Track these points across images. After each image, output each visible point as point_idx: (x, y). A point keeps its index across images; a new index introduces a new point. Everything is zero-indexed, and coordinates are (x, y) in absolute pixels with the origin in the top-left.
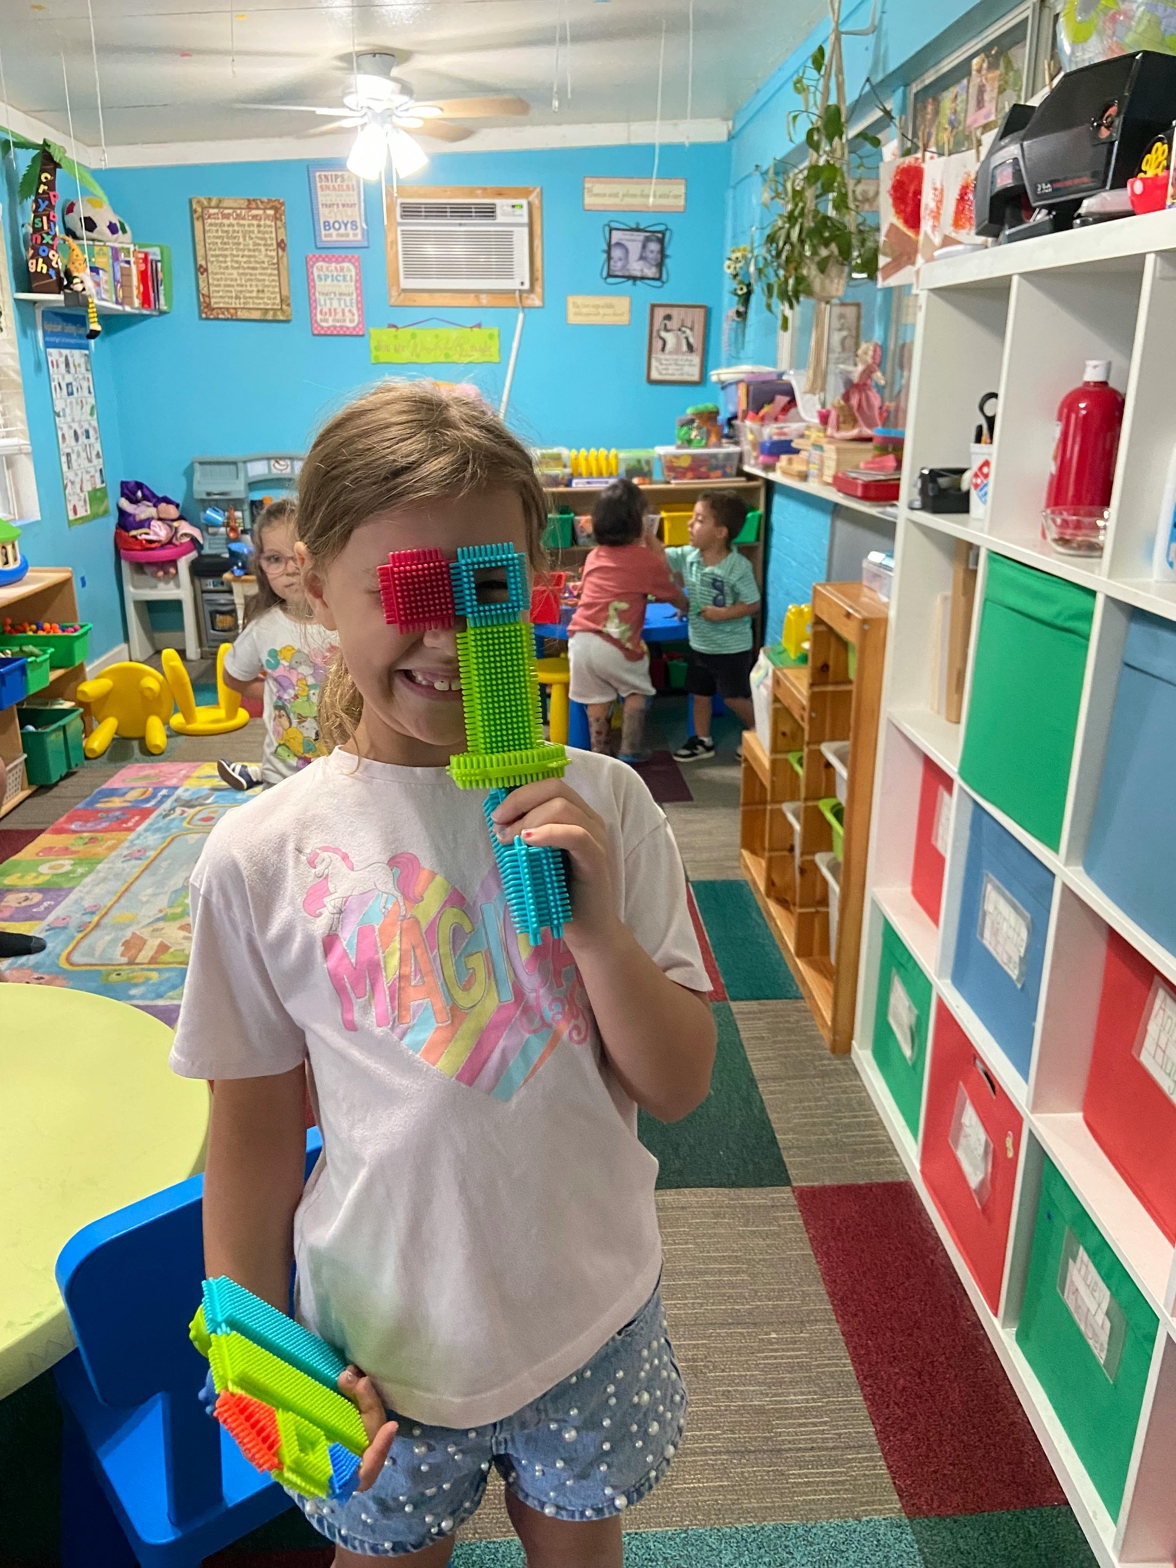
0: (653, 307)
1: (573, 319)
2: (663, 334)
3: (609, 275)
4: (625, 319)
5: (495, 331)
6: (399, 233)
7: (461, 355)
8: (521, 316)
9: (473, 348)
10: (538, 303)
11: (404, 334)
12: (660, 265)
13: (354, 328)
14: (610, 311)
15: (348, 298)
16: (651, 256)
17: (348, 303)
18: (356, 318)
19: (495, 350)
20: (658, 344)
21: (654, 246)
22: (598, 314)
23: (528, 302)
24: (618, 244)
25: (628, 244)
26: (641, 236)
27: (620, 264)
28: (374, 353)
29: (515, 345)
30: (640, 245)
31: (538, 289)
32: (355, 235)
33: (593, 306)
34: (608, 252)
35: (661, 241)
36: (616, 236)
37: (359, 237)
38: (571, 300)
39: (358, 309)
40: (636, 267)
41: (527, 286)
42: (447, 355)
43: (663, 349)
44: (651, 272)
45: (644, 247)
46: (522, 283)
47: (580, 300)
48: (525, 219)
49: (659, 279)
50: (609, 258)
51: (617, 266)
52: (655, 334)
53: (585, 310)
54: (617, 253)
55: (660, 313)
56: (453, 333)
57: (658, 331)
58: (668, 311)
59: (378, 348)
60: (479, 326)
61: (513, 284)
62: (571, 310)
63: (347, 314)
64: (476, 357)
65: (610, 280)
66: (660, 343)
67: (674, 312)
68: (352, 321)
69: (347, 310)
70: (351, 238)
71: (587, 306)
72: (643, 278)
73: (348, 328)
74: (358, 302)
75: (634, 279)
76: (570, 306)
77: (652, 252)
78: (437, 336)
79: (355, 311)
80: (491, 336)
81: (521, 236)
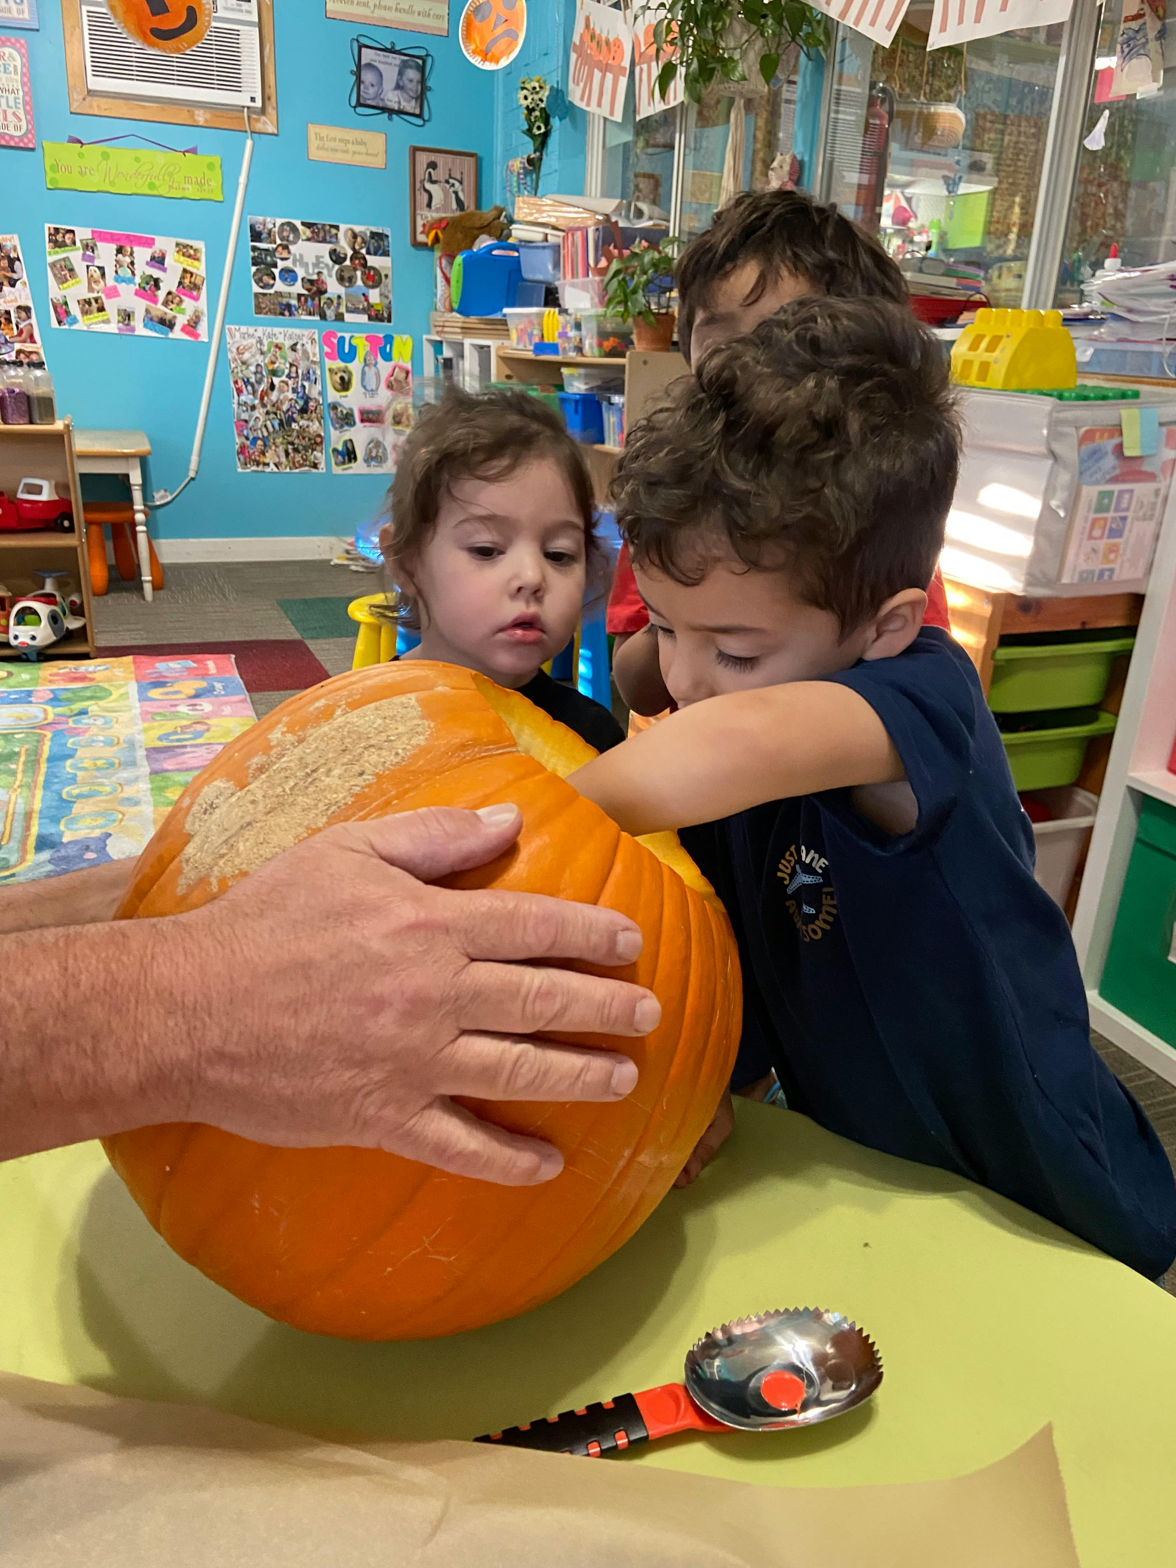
0: (415, 150)
1: (315, 153)
2: (428, 186)
3: (359, 104)
4: (379, 162)
5: (217, 160)
6: (85, 14)
7: (171, 187)
8: (249, 143)
9: (187, 179)
10: (271, 129)
11: (93, 152)
12: (421, 98)
13: (21, 138)
14: (361, 149)
15: (11, 97)
16: (409, 85)
17: (12, 103)
18: (24, 124)
19: (216, 185)
20: (423, 198)
21: (412, 74)
22: (346, 152)
23: (259, 127)
24: (369, 66)
25: (381, 67)
26: (397, 59)
27: (372, 91)
28: (50, 175)
29: (242, 179)
30: (397, 70)
31: (270, 110)
32: (21, 12)
33: (341, 140)
34: (358, 74)
35: (422, 69)
36: (368, 56)
37: (26, 16)
38: (313, 129)
39: (27, 113)
40: (392, 99)
41: (259, 104)
42: (151, 186)
43: (429, 205)
44: (410, 106)
45: (401, 74)
46: (253, 99)
47: (324, 131)
48: (256, 20)
49: (420, 116)
50: (359, 82)
51: (369, 93)
52: (418, 185)
53: (331, 144)
54: (368, 77)
55: (423, 159)
56: (161, 157)
57: (422, 181)
58: (433, 157)
59: (55, 168)
60: (194, 151)
61: (241, 99)
62: (314, 143)
63: (10, 117)
64: (192, 192)
65: (360, 110)
66: (425, 196)
67: (440, 159)
68: (16, 128)
69: (9, 112)
70: (15, 14)
71: (335, 140)
72: (400, 112)
73: (12, 137)
74: (25, 103)
75: (390, 111)
76: (312, 136)
77: (411, 81)
78: (137, 159)
79: (21, 114)
80: (211, 166)
81: (250, 39)
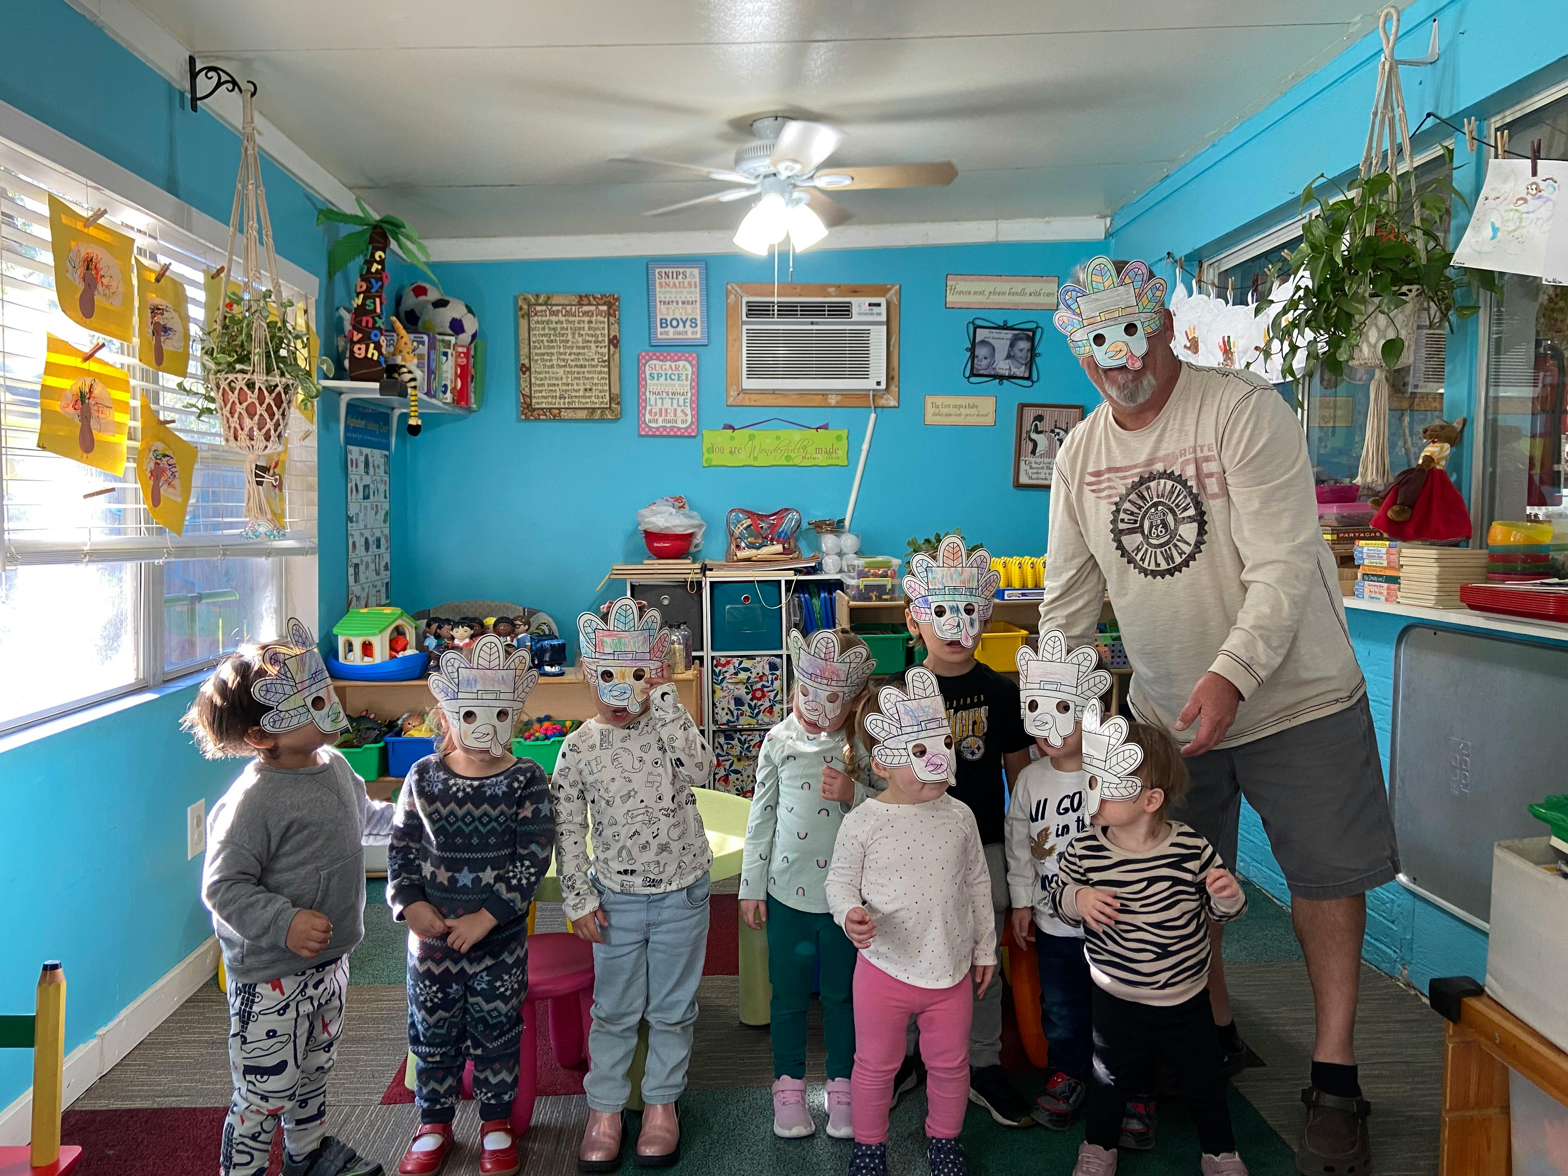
0: (1022, 406)
1: (930, 419)
2: (1034, 436)
3: (973, 374)
4: (990, 420)
5: (844, 433)
6: (744, 331)
7: (804, 458)
8: (873, 416)
9: (818, 450)
10: (893, 403)
11: (741, 435)
12: (1030, 364)
13: (686, 429)
14: (973, 411)
15: (681, 398)
16: (1019, 354)
17: (681, 403)
18: (689, 418)
19: (842, 453)
20: (1029, 446)
21: (1024, 345)
22: (960, 415)
23: (882, 402)
24: (983, 342)
25: (993, 342)
26: (1009, 334)
27: (984, 363)
28: (706, 456)
29: (865, 447)
30: (1009, 342)
31: (894, 389)
32: (693, 333)
33: (955, 406)
34: (972, 350)
35: (1032, 339)
36: (981, 334)
37: (699, 335)
38: (929, 400)
39: (692, 409)
40: (1003, 366)
41: (883, 386)
42: (788, 458)
43: (1033, 452)
44: (1021, 371)
45: (1012, 345)
46: (878, 383)
47: (939, 400)
48: (885, 319)
49: (1029, 378)
50: (973, 357)
51: (982, 364)
52: (1024, 435)
53: (945, 410)
54: (981, 351)
55: (1030, 414)
56: (797, 435)
57: (1028, 432)
58: (1040, 411)
59: (711, 450)
60: (825, 427)
61: (868, 384)
62: (930, 411)
63: (679, 413)
64: (821, 460)
65: (973, 379)
66: (1030, 445)
67: (1047, 413)
68: (683, 422)
69: (679, 409)
70: (690, 336)
71: (949, 406)
72: (1010, 377)
73: (679, 429)
74: (692, 402)
75: (1001, 378)
76: (929, 406)
77: (1021, 350)
78: (778, 438)
79: (688, 411)
80: (839, 438)
81: (878, 338)
